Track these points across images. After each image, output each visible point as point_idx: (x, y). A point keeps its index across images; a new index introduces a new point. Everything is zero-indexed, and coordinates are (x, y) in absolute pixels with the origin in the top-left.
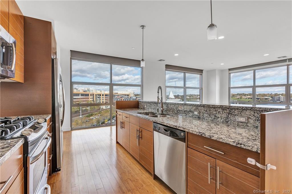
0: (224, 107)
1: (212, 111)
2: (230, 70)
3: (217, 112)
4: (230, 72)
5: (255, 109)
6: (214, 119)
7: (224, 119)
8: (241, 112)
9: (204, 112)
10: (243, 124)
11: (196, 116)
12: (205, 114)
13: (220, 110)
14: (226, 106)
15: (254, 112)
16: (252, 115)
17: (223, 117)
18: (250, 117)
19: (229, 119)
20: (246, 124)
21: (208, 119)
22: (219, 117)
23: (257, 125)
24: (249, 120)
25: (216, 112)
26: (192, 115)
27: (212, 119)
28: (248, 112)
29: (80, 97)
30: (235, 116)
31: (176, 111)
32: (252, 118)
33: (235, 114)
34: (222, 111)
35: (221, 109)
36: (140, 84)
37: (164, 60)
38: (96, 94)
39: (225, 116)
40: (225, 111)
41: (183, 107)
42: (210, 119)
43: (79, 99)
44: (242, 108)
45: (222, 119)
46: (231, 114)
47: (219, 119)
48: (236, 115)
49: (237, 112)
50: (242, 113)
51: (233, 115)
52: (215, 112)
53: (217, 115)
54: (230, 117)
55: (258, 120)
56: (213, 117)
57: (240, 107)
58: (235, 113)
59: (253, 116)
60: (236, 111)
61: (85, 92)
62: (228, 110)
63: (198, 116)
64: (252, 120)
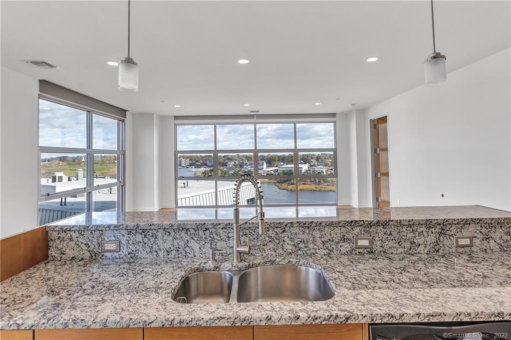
0: (433, 222)
1: (405, 234)
2: (176, 118)
3: (417, 235)
4: (178, 122)
5: (485, 222)
6: (410, 249)
7: (432, 245)
8: (461, 228)
9: (386, 236)
10: (465, 249)
11: (361, 250)
12: (387, 243)
13: (422, 229)
14: (437, 220)
15: (481, 227)
16: (478, 232)
17: (429, 243)
18: (476, 235)
19: (441, 245)
20: (469, 248)
21: (394, 252)
22: (421, 243)
23: (485, 248)
24: (475, 240)
25: (414, 235)
26: (349, 249)
27: (406, 250)
28: (472, 228)
30: (451, 238)
31: (289, 247)
32: (478, 236)
33: (452, 233)
34: (427, 230)
35: (425, 226)
39: (434, 240)
40: (433, 230)
41: (318, 232)
42: (401, 250)
44: (466, 222)
45: (428, 247)
46: (445, 234)
47: (422, 247)
48: (452, 235)
49: (455, 230)
50: (462, 230)
51: (448, 236)
52: (411, 235)
53: (415, 241)
54: (442, 240)
55: (487, 238)
56: (408, 245)
57: (463, 221)
58: (451, 231)
59: (480, 233)
60: (453, 228)
62: (438, 227)
63: (369, 250)
64: (479, 241)
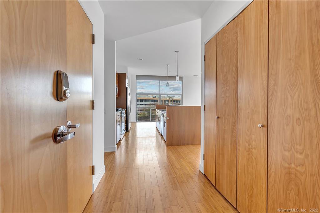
29: (150, 103)
36: (181, 93)
37: (197, 76)
38: (164, 100)
43: (149, 104)
61: (154, 98)
